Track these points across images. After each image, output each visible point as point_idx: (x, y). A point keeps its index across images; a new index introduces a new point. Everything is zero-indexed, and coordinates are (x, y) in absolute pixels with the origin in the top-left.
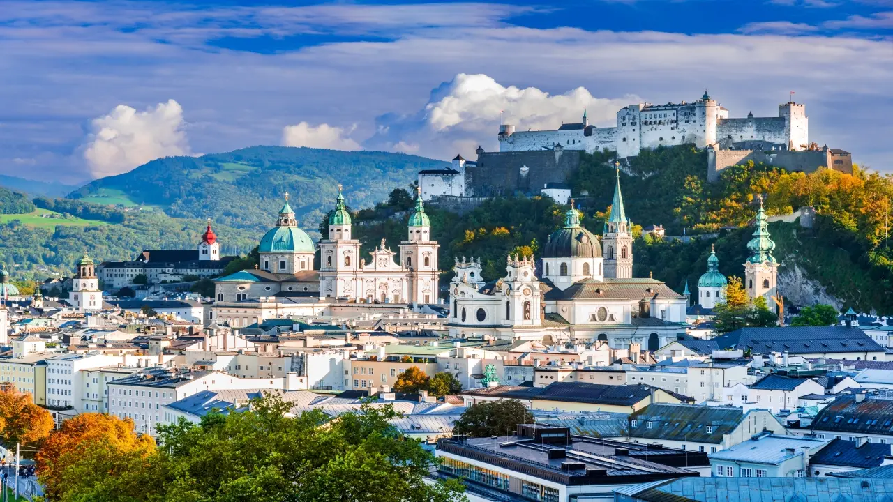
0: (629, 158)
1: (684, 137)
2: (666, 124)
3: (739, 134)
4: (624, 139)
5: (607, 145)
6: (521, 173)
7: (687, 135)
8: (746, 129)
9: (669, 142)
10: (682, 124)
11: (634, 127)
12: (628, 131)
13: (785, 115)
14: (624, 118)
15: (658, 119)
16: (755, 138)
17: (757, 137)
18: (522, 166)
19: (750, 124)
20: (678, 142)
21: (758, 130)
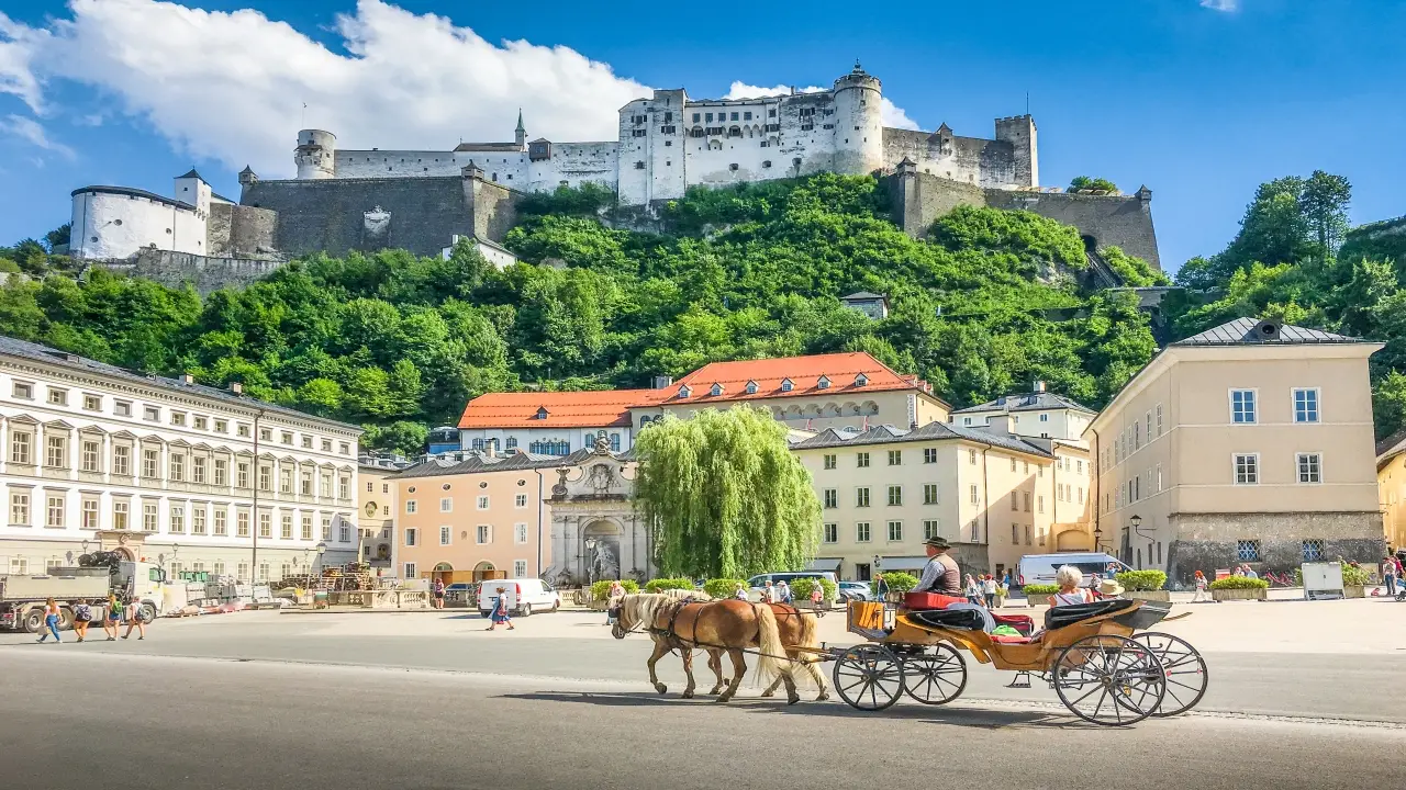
0: (654, 204)
1: (798, 161)
2: (746, 137)
3: (922, 166)
4: (640, 165)
5: (591, 177)
6: (367, 224)
7: (806, 156)
8: (937, 155)
9: (754, 174)
10: (792, 133)
11: (669, 137)
12: (652, 145)
13: (1014, 135)
14: (639, 121)
15: (728, 124)
16: (954, 178)
17: (958, 176)
18: (372, 210)
19: (944, 147)
20: (781, 170)
21: (962, 162)
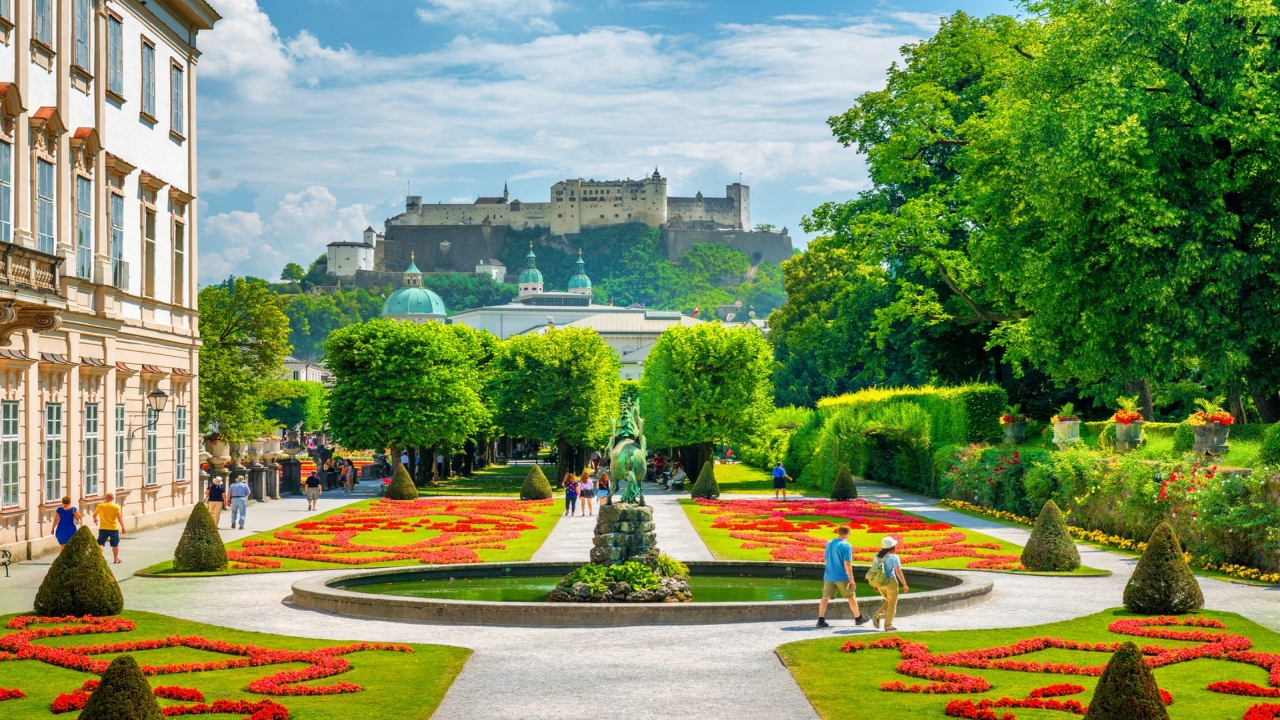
0: (566, 235)
1: (630, 215)
2: (609, 201)
3: (688, 214)
4: (560, 216)
5: (538, 221)
6: (441, 248)
7: (633, 213)
8: (695, 208)
9: (611, 220)
10: (627, 201)
11: (573, 203)
12: (565, 206)
13: (733, 196)
14: (560, 193)
15: (599, 196)
16: (704, 219)
17: (706, 218)
18: (443, 241)
19: (700, 204)
20: (622, 219)
21: (707, 211)
